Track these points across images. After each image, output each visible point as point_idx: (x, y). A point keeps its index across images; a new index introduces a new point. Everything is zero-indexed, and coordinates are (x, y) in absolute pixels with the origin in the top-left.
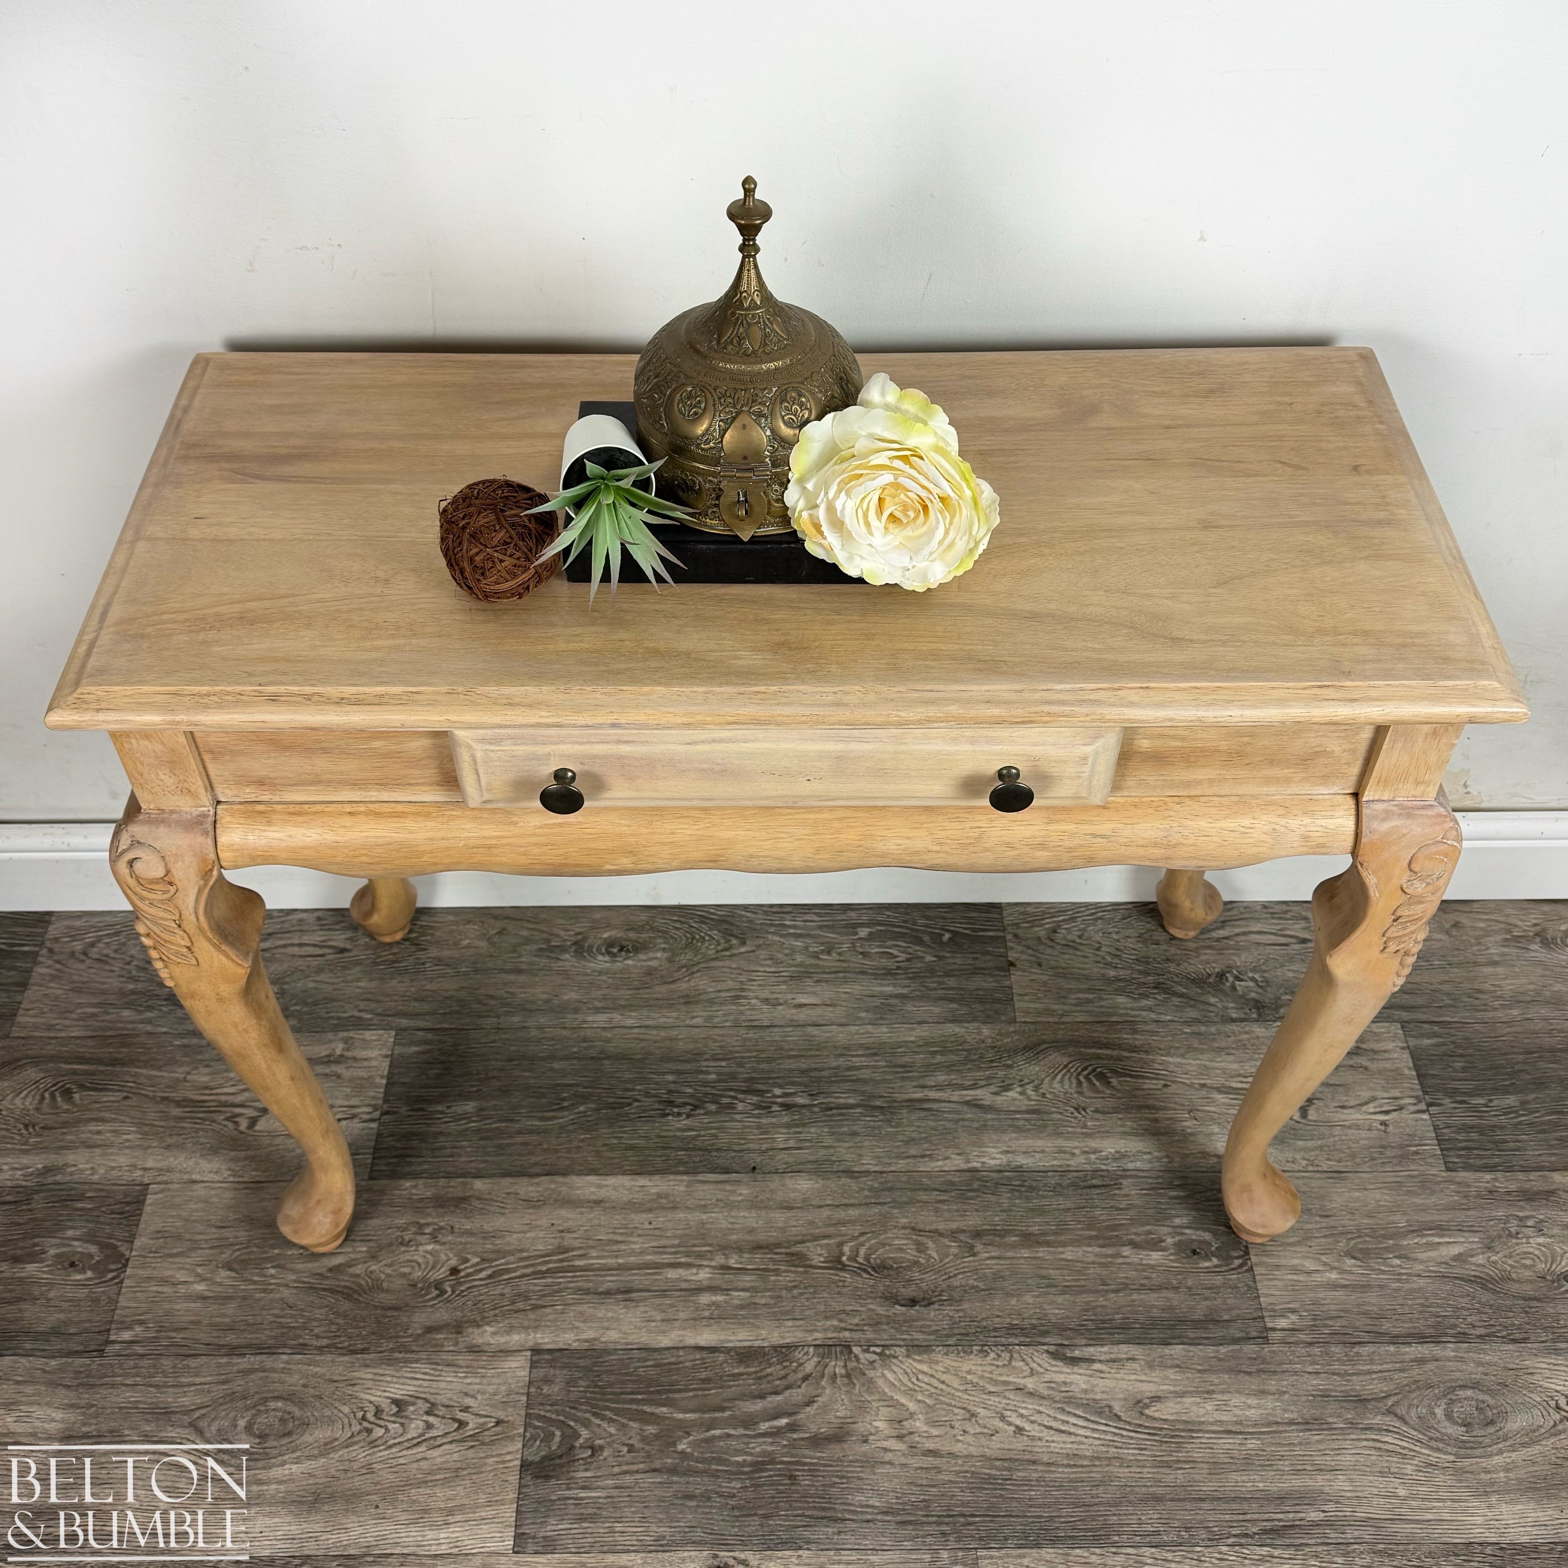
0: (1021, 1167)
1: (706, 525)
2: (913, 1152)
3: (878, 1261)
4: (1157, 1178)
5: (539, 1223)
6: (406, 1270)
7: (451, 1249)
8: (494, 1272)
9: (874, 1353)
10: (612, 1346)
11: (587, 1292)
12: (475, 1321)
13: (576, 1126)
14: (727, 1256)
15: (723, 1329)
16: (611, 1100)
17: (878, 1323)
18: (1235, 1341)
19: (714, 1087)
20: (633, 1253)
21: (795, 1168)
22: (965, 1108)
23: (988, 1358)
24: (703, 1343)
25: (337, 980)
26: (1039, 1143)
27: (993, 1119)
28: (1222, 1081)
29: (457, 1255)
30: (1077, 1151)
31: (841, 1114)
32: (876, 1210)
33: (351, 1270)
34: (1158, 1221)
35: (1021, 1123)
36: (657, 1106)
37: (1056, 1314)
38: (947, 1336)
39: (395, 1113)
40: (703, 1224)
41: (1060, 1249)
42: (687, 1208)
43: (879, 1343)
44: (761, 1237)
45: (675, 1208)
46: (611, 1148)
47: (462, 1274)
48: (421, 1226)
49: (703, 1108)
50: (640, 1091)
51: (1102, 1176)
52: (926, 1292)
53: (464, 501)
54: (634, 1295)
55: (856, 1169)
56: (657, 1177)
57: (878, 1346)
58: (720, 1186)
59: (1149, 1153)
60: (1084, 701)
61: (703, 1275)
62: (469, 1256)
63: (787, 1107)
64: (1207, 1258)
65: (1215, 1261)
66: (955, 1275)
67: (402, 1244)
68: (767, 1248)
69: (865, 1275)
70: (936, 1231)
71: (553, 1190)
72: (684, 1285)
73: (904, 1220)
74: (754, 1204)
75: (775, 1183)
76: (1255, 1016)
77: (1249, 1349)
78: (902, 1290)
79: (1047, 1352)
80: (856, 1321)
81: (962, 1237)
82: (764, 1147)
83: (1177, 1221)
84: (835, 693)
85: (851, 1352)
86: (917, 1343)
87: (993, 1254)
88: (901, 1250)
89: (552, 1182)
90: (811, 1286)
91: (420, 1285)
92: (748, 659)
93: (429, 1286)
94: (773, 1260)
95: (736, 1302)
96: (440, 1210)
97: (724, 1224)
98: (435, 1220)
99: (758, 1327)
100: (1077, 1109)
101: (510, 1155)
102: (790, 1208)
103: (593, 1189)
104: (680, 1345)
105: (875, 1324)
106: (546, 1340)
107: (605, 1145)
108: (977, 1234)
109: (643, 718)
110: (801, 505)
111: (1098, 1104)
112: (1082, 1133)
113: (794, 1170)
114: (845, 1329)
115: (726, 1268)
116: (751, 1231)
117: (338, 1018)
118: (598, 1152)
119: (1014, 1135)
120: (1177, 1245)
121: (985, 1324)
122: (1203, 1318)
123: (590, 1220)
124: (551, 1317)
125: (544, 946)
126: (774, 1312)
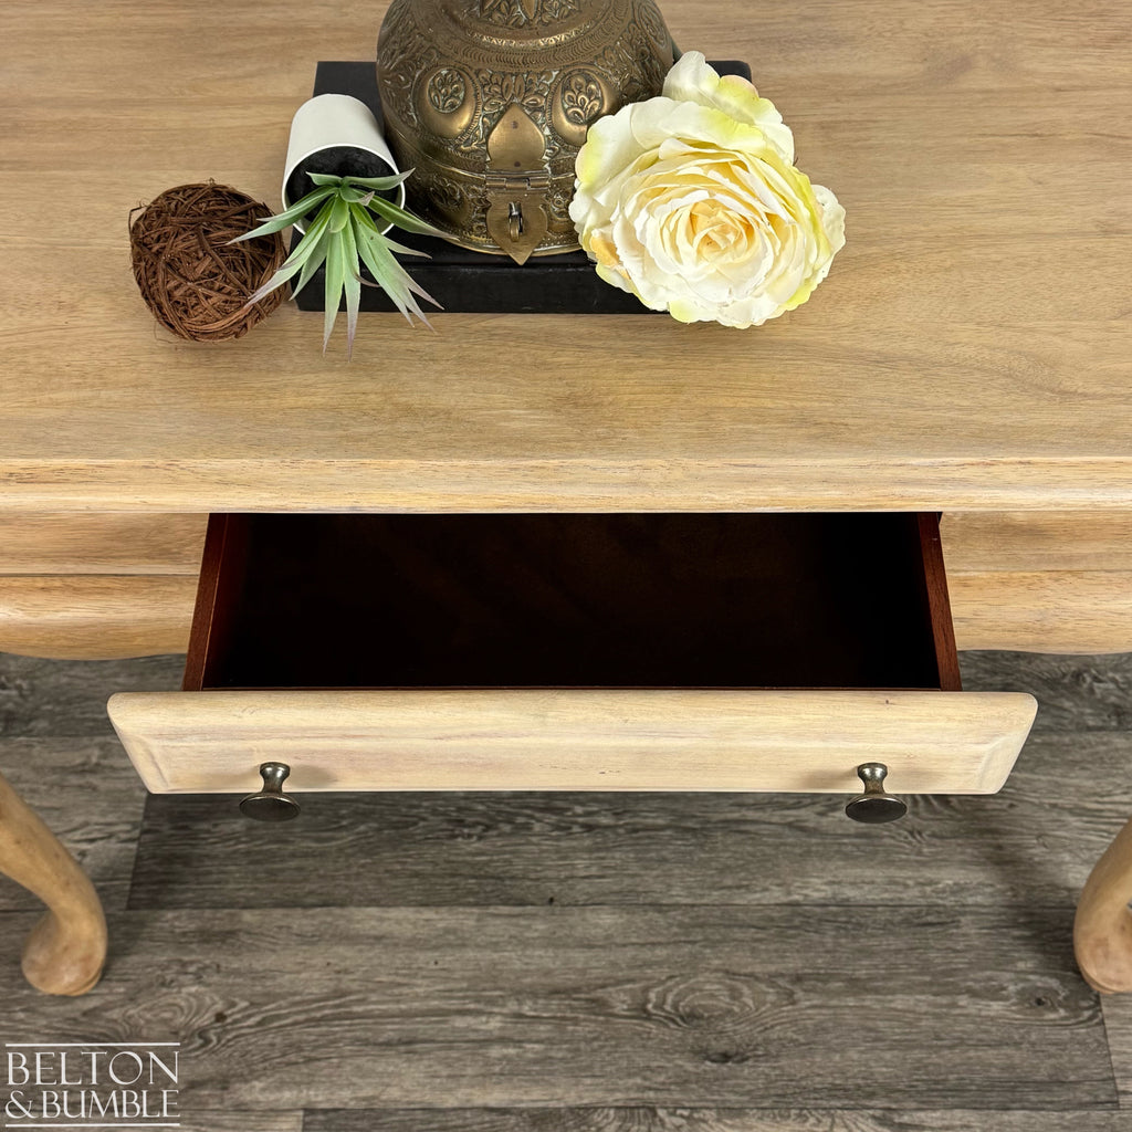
0: (848, 900)
1: (471, 243)
2: (728, 882)
3: (687, 1010)
4: (1000, 914)
5: (314, 962)
6: (167, 1015)
7: (217, 992)
8: (264, 1019)
9: (682, 1116)
10: (393, 1106)
11: (366, 1042)
12: (242, 1075)
13: (356, 849)
14: (520, 1003)
15: (515, 1088)
16: (395, 819)
17: (686, 1081)
18: (1082, 1105)
19: (508, 804)
20: (417, 997)
21: (597, 900)
22: (787, 831)
23: (808, 1124)
24: (493, 1104)
25: (93, 675)
26: (869, 873)
27: (818, 844)
28: (1075, 800)
29: (223, 998)
30: (910, 882)
31: (649, 837)
32: (687, 949)
33: (108, 1015)
34: (1000, 964)
35: (850, 848)
36: (445, 826)
37: (883, 1073)
38: (762, 1097)
39: (156, 831)
40: (495, 964)
41: (890, 997)
42: (478, 946)
43: (687, 1105)
44: (558, 981)
45: (464, 945)
46: (395, 875)
47: (229, 1020)
48: (184, 964)
49: (496, 828)
50: (427, 808)
51: (939, 913)
52: (739, 1046)
53: (159, 216)
54: (418, 1046)
55: (664, 902)
56: (444, 909)
57: (684, 1108)
58: (514, 920)
59: (991, 885)
60: (947, 480)
61: (494, 1024)
62: (237, 1000)
63: (589, 828)
64: (1053, 1009)
65: (1062, 1012)
66: (772, 1027)
67: (163, 984)
68: (564, 993)
69: (672, 1026)
70: (751, 975)
71: (331, 924)
72: (472, 1036)
73: (717, 962)
74: (551, 942)
75: (574, 917)
76: (1114, 724)
77: (1097, 1115)
78: (713, 1043)
79: (874, 1117)
80: (662, 1078)
81: (781, 982)
82: (563, 874)
83: (1021, 965)
84: (632, 469)
85: (655, 1115)
86: (728, 1105)
87: (815, 1002)
88: (712, 996)
89: (329, 914)
90: (612, 1038)
91: (182, 1033)
92: (523, 420)
93: (192, 1035)
94: (572, 1009)
95: (530, 1055)
96: (206, 946)
97: (518, 965)
98: (200, 957)
99: (553, 1085)
100: (911, 833)
101: (282, 882)
102: (591, 947)
103: (373, 923)
104: (468, 1105)
105: (683, 1082)
106: (320, 1098)
107: (387, 871)
108: (798, 979)
109: (390, 501)
110: (591, 220)
111: (936, 827)
112: (917, 861)
113: (595, 902)
114: (650, 1089)
115: (520, 1016)
116: (548, 973)
117: (94, 720)
118: (379, 879)
119: (840, 863)
120: (1020, 993)
121: (804, 1083)
122: (1047, 1079)
123: (370, 959)
124: (326, 1071)
126: (572, 1068)
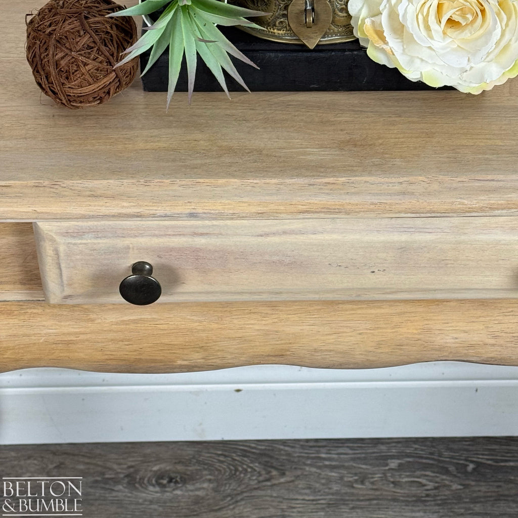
1: (274, 35)
53: (50, 11)
84: (401, 183)
92: (315, 155)
109: (220, 208)
110: (364, 13)
125: (99, 479)
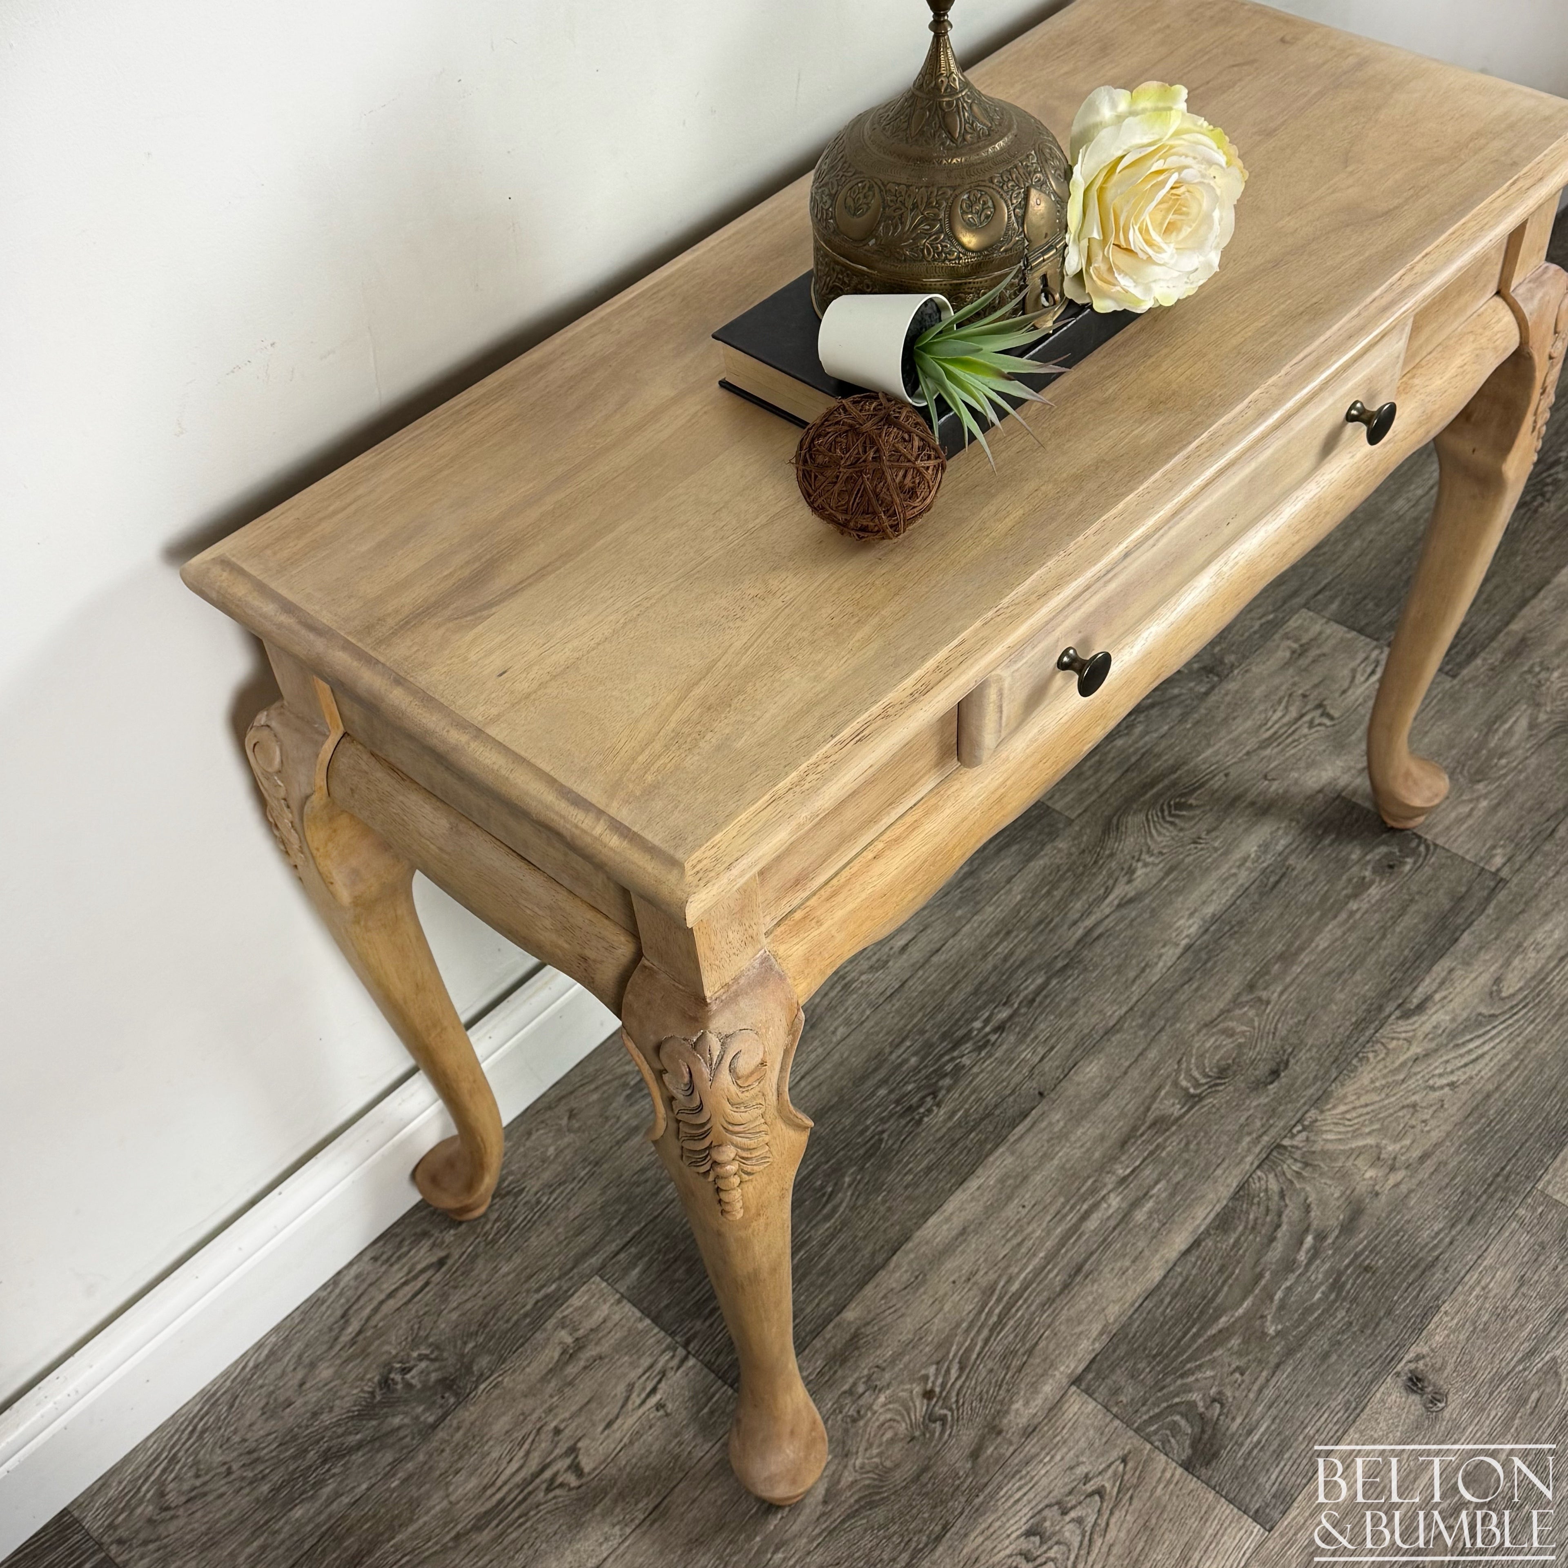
0: (1214, 915)
2: (1132, 974)
3: (1215, 1070)
4: (1305, 840)
5: (941, 1293)
6: (889, 1435)
7: (902, 1382)
8: (960, 1362)
9: (1299, 1132)
10: (1124, 1319)
11: (1051, 1301)
12: (998, 1412)
13: (863, 1196)
14: (1111, 1172)
15: (1183, 1223)
16: (862, 1151)
17: (1274, 1110)
18: (1488, 899)
19: (925, 1067)
20: (1042, 1240)
21: (1071, 1062)
22: (1124, 911)
23: (1371, 1060)
24: (1184, 1247)
25: (474, 1290)
26: (1203, 888)
27: (1152, 901)
28: (1255, 740)
29: (912, 1381)
30: (1234, 871)
31: (1046, 997)
32: (1164, 1037)
33: (843, 1483)
34: (1343, 867)
35: (1173, 886)
36: (903, 1122)
37: (1369, 990)
38: (1326, 1073)
39: (694, 1336)
40: (1063, 1167)
41: (1313, 945)
42: (1035, 1168)
43: (1293, 1123)
44: (1114, 1136)
45: (1026, 1178)
46: (916, 1184)
47: (937, 1390)
48: (850, 1392)
49: (941, 1088)
50: (873, 1123)
51: (1272, 872)
52: (1273, 1059)
54: (1087, 1267)
55: (1111, 1024)
56: (980, 1171)
57: (1295, 1126)
58: (1035, 1130)
59: (1278, 828)
61: (1115, 1201)
62: (923, 1372)
63: (1000, 1028)
64: (1403, 863)
65: (1410, 860)
66: (1276, 1028)
67: (854, 1421)
68: (1129, 1139)
69: (1221, 1088)
70: (1222, 1012)
71: (916, 1258)
72: (1112, 1223)
73: (1192, 1026)
74: (1077, 1118)
75: (1069, 1089)
76: (1216, 679)
77: (1502, 896)
78: (1257, 1072)
79: (1398, 1018)
80: (1258, 1124)
81: (1244, 998)
82: (1025, 1071)
83: (1354, 857)
84: (1248, 407)
85: (1285, 1147)
86: (1315, 1097)
87: (1279, 989)
88: (1217, 1048)
89: (907, 1253)
90: (1197, 1132)
91: (917, 1433)
92: (1149, 431)
93: (926, 1427)
94: (1149, 1141)
95: (1164, 1195)
96: (849, 1364)
97: (1078, 1153)
98: (856, 1376)
99: (1203, 1196)
100: (1195, 842)
101: (841, 1269)
102: (1106, 1095)
103: (945, 1227)
104: (1170, 1265)
105: (1272, 1112)
106: (1072, 1366)
107: (906, 1187)
108: (1251, 987)
111: (1204, 826)
112: (1221, 855)
113: (1069, 1069)
114: (1261, 1136)
115: (1123, 1180)
116: (1102, 1138)
117: (526, 1315)
118: (907, 1198)
119: (1180, 899)
120: (1374, 871)
121: (1337, 1040)
122: (1452, 904)
123: (976, 1250)
124: (1052, 1346)
126: (1199, 1175)
